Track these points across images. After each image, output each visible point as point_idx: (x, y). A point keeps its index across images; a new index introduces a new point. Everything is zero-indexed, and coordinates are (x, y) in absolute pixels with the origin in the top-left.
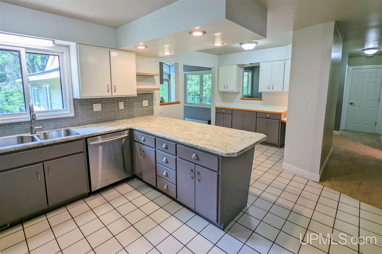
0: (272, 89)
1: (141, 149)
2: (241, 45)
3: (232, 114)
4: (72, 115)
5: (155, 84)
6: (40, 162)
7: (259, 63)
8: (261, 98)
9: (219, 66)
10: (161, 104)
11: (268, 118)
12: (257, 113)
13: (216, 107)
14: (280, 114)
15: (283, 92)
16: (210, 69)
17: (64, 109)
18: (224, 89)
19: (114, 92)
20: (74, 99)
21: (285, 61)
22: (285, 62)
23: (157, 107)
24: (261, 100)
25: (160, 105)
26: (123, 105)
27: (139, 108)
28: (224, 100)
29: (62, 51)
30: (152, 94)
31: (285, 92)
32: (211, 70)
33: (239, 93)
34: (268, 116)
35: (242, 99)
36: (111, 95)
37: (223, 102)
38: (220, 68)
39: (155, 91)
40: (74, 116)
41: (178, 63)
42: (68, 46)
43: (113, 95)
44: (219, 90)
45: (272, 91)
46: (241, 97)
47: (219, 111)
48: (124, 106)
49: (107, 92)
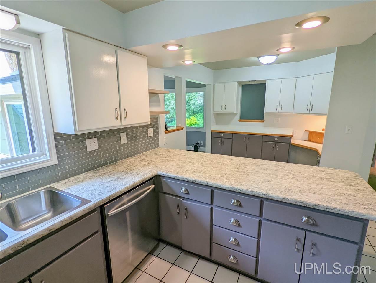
0: (281, 110)
1: (178, 206)
2: (258, 58)
3: (232, 139)
4: (55, 162)
5: (159, 106)
7: (265, 80)
8: (263, 120)
9: (214, 83)
10: (166, 131)
11: (276, 141)
12: (263, 136)
13: (211, 130)
14: (290, 137)
15: (293, 113)
16: (204, 86)
17: (37, 152)
18: (221, 109)
19: (124, 119)
20: (56, 135)
21: (296, 78)
22: (296, 80)
23: (163, 137)
24: (263, 122)
25: (164, 133)
26: (125, 137)
27: (144, 140)
28: (217, 123)
29: (26, 44)
30: (157, 118)
31: (295, 113)
32: (206, 87)
33: (236, 114)
34: (276, 139)
35: (239, 121)
36: (120, 124)
37: (217, 124)
38: (216, 85)
39: (160, 115)
40: (57, 163)
41: (181, 78)
42: (38, 35)
43: (123, 124)
44: (215, 111)
45: (280, 111)
46: (239, 119)
47: (215, 135)
48: (127, 139)
49: (115, 120)
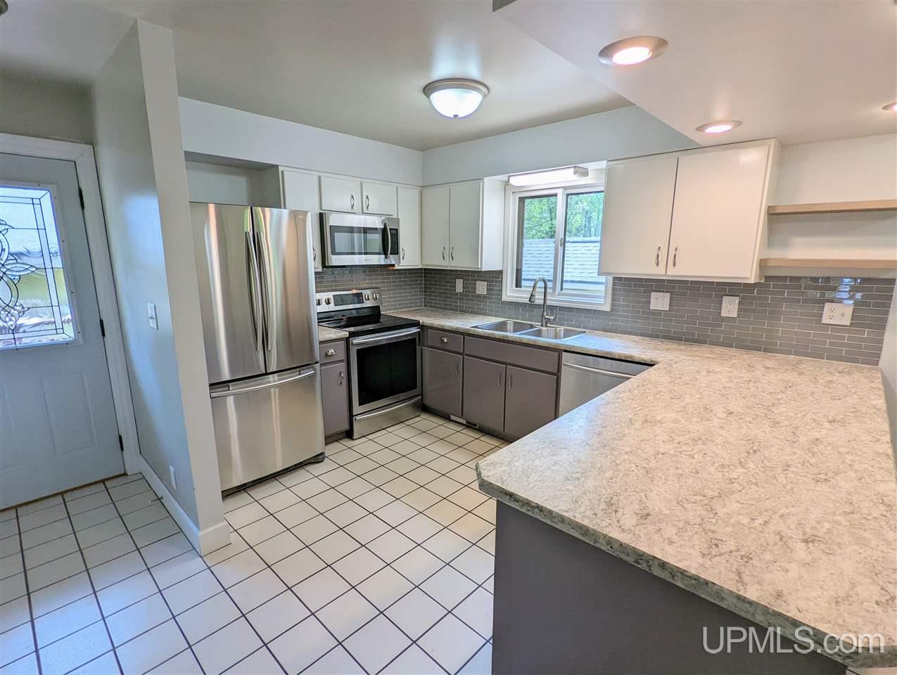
4: (607, 308)
6: (503, 363)
19: (672, 266)
20: (616, 278)
26: (736, 307)
30: (892, 281)
36: (663, 273)
40: (609, 310)
43: (668, 273)
49: (655, 266)
